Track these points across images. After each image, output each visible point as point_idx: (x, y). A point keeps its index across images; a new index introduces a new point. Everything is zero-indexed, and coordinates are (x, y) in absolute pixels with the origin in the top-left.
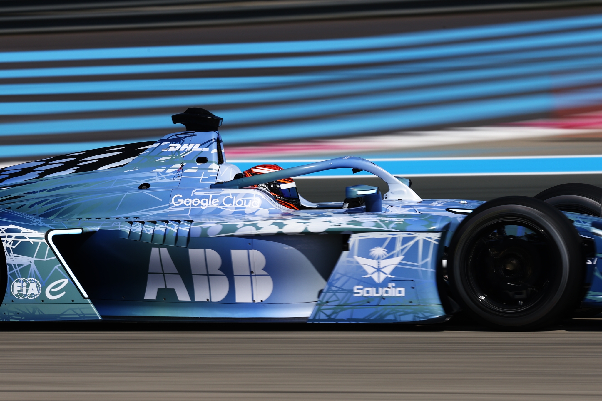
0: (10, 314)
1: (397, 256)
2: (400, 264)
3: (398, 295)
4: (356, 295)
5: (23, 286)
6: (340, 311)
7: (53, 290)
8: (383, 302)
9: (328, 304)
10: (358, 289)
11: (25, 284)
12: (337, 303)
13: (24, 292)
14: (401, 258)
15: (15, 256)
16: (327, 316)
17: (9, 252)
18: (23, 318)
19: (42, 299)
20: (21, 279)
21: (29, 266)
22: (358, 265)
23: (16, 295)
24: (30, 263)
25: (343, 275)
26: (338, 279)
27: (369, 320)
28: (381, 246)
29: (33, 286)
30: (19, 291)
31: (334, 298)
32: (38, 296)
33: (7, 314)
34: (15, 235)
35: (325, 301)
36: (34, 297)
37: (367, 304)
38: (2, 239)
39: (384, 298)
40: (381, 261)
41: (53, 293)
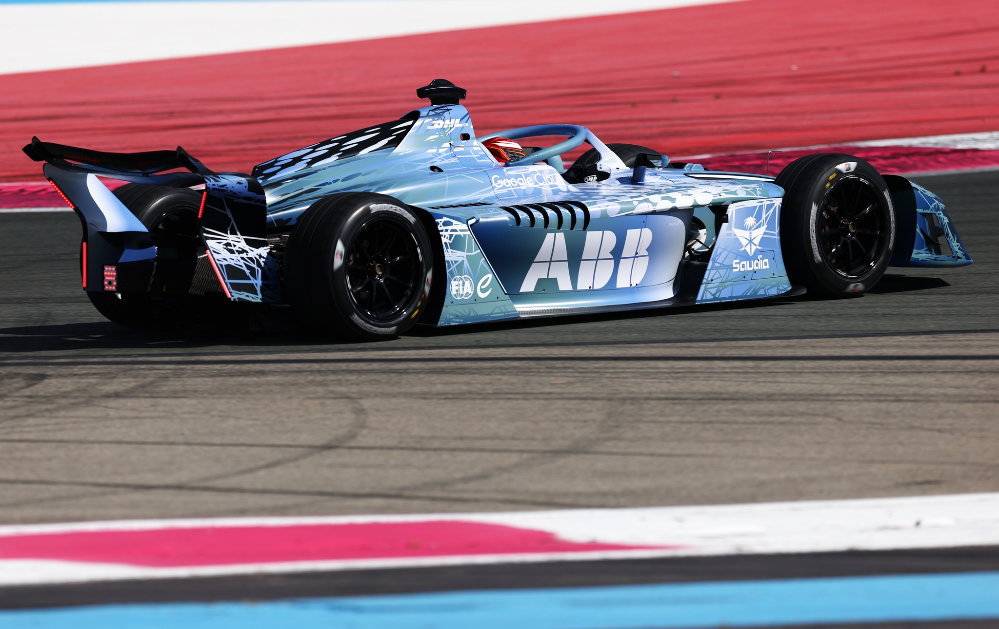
0: (451, 317)
1: (763, 226)
2: (765, 233)
3: (765, 268)
4: (735, 270)
5: (459, 285)
6: (723, 289)
7: (483, 287)
8: (755, 276)
9: (713, 282)
10: (736, 263)
11: (461, 282)
12: (719, 280)
13: (461, 292)
14: (765, 226)
15: (452, 252)
16: (712, 295)
17: (447, 248)
18: (462, 320)
19: (475, 299)
20: (458, 277)
21: (463, 261)
22: (735, 237)
23: (455, 295)
24: (464, 259)
25: (724, 250)
26: (720, 254)
27: (746, 296)
28: (751, 216)
29: (467, 283)
30: (457, 291)
31: (717, 275)
32: (471, 294)
33: (448, 317)
34: (449, 228)
35: (710, 279)
36: (469, 296)
37: (744, 279)
38: (441, 233)
39: (755, 272)
40: (752, 232)
41: (483, 291)
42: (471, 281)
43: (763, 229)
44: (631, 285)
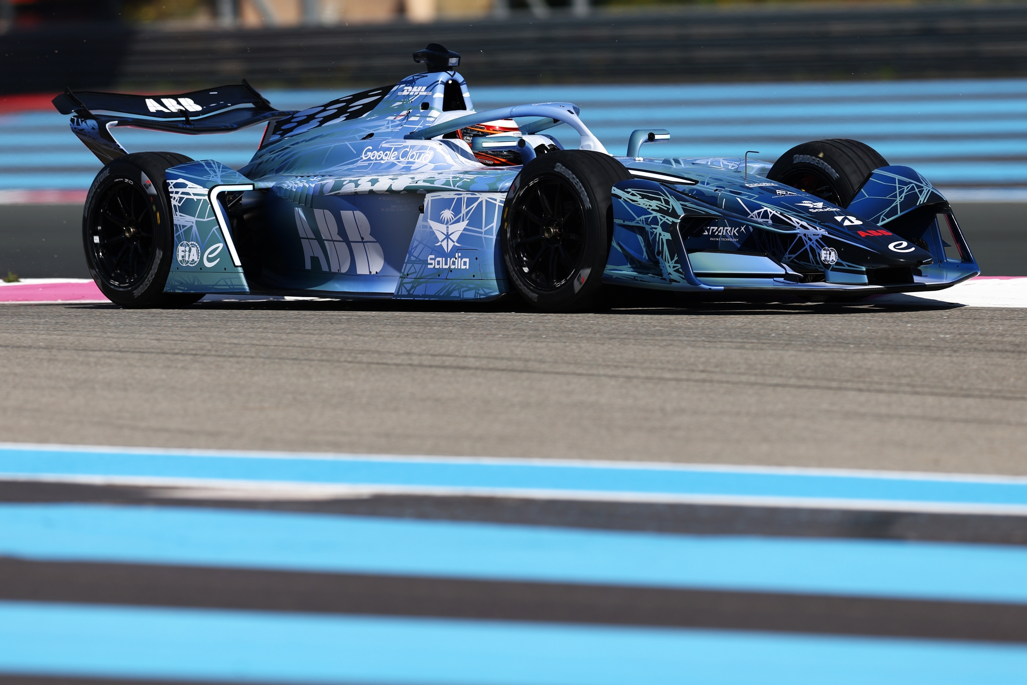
0: (176, 284)
1: (463, 221)
2: (465, 229)
3: (463, 267)
4: (429, 266)
5: (186, 251)
6: (417, 286)
7: (210, 256)
8: (450, 276)
9: (408, 277)
10: (431, 259)
11: (187, 249)
12: (414, 276)
13: (187, 259)
14: (466, 222)
15: (180, 216)
16: (407, 291)
17: (176, 211)
18: (186, 289)
19: (201, 266)
20: (185, 242)
21: (192, 226)
22: (431, 230)
23: (181, 261)
24: (192, 224)
25: (420, 242)
26: (416, 247)
27: (438, 296)
28: (449, 209)
29: (194, 250)
30: (183, 257)
31: (412, 270)
32: (197, 262)
33: (173, 284)
34: (181, 190)
35: (405, 273)
36: (194, 263)
37: (438, 277)
38: (171, 195)
39: (451, 271)
40: (449, 226)
41: (210, 260)
42: (198, 248)
43: (462, 225)
44: (370, 272)
